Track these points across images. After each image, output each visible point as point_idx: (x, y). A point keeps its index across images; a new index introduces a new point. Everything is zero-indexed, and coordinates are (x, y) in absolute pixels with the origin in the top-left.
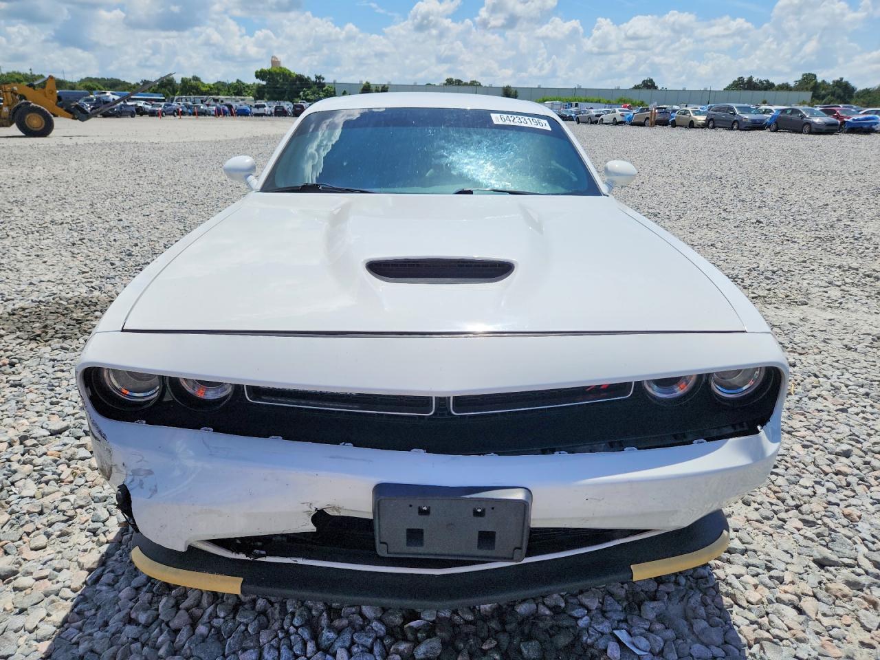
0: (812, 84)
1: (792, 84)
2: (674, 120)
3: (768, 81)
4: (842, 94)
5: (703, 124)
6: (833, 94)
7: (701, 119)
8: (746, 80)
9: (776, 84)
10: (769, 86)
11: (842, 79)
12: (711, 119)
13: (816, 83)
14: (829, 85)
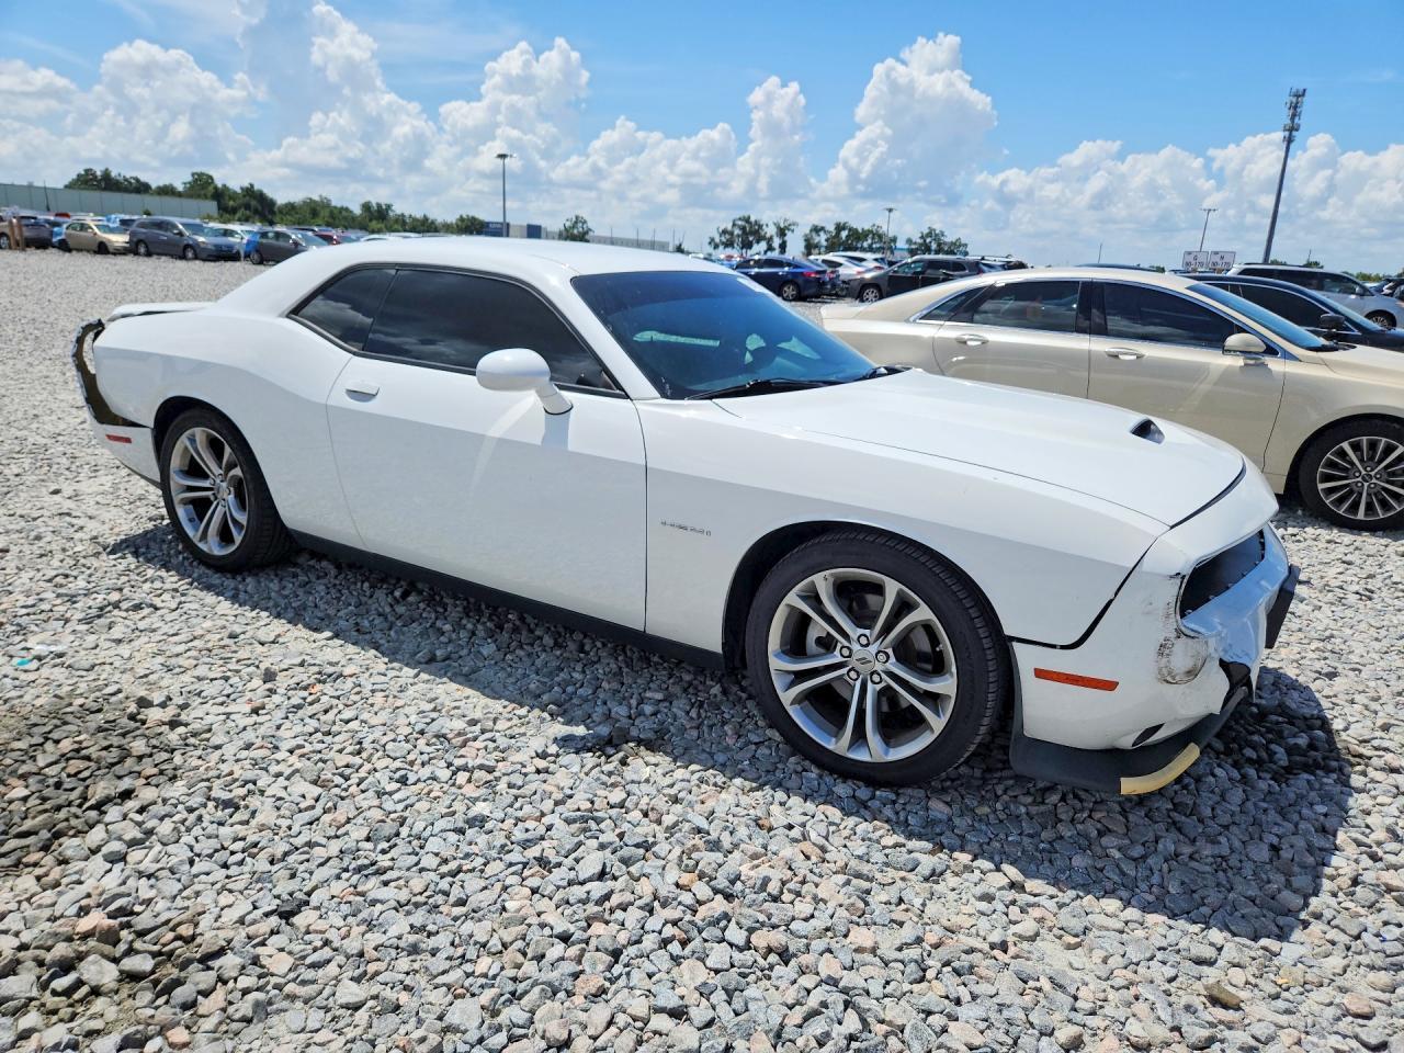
0: (211, 188)
1: (180, 188)
2: (63, 240)
3: (137, 180)
4: (260, 208)
5: (125, 248)
6: (247, 207)
7: (119, 240)
8: (99, 173)
9: (154, 186)
10: (141, 188)
11: (252, 186)
12: (140, 241)
13: (216, 188)
14: (235, 192)
